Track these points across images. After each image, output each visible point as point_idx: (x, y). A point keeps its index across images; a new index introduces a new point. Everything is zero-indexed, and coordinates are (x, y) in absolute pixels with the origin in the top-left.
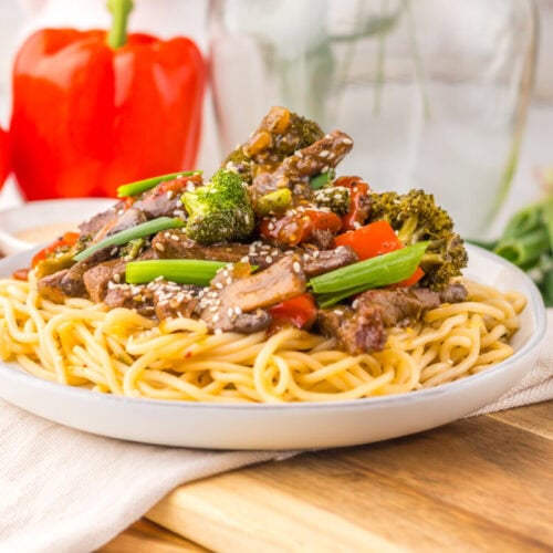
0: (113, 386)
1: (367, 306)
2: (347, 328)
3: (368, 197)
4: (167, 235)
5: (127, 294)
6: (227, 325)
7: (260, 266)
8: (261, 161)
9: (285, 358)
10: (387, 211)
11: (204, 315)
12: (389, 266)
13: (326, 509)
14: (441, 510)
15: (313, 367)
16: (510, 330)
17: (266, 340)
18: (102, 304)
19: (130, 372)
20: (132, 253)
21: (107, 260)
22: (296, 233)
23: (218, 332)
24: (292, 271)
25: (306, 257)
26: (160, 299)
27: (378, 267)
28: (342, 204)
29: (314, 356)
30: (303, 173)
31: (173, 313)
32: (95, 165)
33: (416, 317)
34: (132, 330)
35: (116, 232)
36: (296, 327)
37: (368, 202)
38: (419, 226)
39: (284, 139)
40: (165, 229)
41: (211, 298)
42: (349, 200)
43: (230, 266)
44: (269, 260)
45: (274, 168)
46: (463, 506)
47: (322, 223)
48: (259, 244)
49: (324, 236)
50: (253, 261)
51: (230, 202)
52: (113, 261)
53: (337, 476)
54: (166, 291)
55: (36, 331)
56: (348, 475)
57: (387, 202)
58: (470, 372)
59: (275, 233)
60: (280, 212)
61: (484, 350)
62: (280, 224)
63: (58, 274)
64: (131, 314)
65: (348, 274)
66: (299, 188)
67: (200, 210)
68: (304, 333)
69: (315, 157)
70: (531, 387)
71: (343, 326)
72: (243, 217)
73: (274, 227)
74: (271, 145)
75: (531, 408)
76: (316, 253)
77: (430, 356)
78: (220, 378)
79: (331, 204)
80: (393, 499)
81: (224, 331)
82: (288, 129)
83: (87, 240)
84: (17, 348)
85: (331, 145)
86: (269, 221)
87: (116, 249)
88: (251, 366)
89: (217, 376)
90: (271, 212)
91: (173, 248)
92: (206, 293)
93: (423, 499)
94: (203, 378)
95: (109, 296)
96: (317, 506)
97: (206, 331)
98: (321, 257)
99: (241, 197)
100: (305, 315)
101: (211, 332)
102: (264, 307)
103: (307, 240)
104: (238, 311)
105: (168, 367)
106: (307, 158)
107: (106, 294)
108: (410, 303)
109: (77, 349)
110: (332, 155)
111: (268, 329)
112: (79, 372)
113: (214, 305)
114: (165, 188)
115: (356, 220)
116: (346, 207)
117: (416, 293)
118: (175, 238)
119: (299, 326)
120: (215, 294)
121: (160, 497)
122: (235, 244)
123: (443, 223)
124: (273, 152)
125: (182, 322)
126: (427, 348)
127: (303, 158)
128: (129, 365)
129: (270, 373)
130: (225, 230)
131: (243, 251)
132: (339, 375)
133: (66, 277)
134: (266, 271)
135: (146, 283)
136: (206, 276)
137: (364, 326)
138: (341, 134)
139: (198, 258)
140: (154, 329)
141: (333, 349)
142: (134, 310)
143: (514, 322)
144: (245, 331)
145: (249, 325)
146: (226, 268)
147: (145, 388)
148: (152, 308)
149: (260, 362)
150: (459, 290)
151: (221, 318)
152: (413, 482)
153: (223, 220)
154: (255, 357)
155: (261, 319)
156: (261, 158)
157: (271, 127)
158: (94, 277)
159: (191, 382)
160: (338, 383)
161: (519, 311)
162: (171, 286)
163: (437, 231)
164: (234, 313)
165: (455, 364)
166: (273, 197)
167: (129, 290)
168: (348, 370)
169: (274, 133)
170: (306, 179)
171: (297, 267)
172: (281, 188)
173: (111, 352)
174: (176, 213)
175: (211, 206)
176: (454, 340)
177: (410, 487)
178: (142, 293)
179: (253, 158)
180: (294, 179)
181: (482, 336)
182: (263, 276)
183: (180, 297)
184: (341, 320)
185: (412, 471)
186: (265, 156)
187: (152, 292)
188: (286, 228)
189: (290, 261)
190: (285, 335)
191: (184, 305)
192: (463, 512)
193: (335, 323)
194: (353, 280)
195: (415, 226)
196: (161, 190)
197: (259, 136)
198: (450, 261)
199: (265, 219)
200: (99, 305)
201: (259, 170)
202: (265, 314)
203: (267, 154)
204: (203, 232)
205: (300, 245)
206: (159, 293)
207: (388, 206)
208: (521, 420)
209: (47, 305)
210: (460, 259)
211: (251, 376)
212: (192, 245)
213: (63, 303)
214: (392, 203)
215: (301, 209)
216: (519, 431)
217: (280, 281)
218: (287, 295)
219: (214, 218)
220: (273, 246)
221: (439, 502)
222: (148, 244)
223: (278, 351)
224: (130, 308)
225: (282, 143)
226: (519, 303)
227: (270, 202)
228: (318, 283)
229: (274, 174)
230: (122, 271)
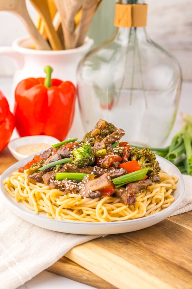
0: (52, 214)
1: (130, 190)
2: (124, 196)
3: (130, 150)
4: (68, 164)
5: (56, 184)
6: (87, 195)
7: (98, 176)
8: (96, 138)
9: (105, 206)
10: (136, 154)
11: (80, 192)
12: (137, 175)
13: (118, 255)
14: (152, 255)
15: (114, 209)
16: (173, 190)
17: (100, 200)
18: (49, 186)
19: (58, 210)
20: (57, 169)
21: (49, 171)
22: (108, 164)
23: (85, 198)
24: (107, 179)
25: (111, 171)
26: (67, 186)
27: (133, 176)
28: (122, 153)
29: (114, 205)
30: (109, 143)
31: (71, 191)
33: (145, 189)
34: (58, 196)
35: (53, 162)
36: (108, 196)
37: (130, 151)
38: (145, 159)
39: (104, 131)
40: (67, 162)
41: (82, 186)
42: (124, 151)
43: (88, 175)
44: (100, 173)
45: (100, 141)
46: (159, 254)
47: (116, 160)
48: (96, 167)
49: (116, 164)
50: (95, 173)
51: (87, 154)
52: (52, 172)
53: (121, 243)
54: (68, 184)
55: (28, 193)
56: (125, 242)
57: (136, 152)
58: (162, 208)
59: (101, 163)
60: (103, 156)
61: (166, 198)
62: (103, 160)
63: (35, 174)
64: (58, 191)
65: (124, 178)
66: (108, 148)
67: (78, 157)
68: (111, 197)
69: (113, 137)
70: (180, 209)
71: (123, 195)
72: (91, 159)
73: (101, 161)
74: (99, 133)
75: (180, 216)
76: (114, 170)
77: (149, 202)
78: (85, 212)
79: (118, 153)
80: (138, 252)
81: (87, 198)
82: (105, 127)
83: (43, 163)
84: (22, 198)
85: (118, 134)
86: (99, 159)
87: (52, 168)
88: (95, 208)
89: (84, 211)
90: (100, 157)
91: (70, 169)
92: (80, 184)
93: (147, 251)
94: (80, 212)
96: (115, 254)
97: (81, 197)
98: (116, 171)
99: (91, 152)
100: (111, 191)
101: (82, 198)
102: (98, 190)
103: (112, 165)
104: (91, 191)
105: (69, 208)
106: (111, 138)
107: (50, 183)
108: (143, 185)
109: (41, 200)
110: (119, 137)
111: (100, 197)
112: (42, 208)
113: (83, 189)
114: (67, 147)
115: (126, 158)
116: (123, 154)
117: (144, 181)
118: (71, 165)
119: (109, 195)
120: (83, 185)
121: (68, 251)
122: (89, 167)
123: (153, 157)
124: (101, 135)
125: (73, 195)
126: (148, 199)
127: (110, 138)
128: (58, 207)
129: (101, 211)
130: (86, 163)
131: (92, 169)
132: (122, 211)
133: (37, 176)
134: (99, 178)
135: (62, 180)
136: (81, 178)
137: (129, 197)
138: (121, 130)
139: (78, 172)
140: (65, 196)
141: (119, 202)
142: (59, 190)
143: (174, 187)
144: (93, 198)
145: (94, 196)
146: (86, 176)
147: (63, 215)
148: (64, 189)
149: (98, 208)
150: (158, 177)
151: (85, 193)
152: (144, 245)
153: (85, 160)
154: (96, 206)
155: (98, 194)
156: (96, 137)
157: (99, 127)
158: (46, 177)
159: (76, 213)
160: (122, 214)
161: (176, 183)
162: (70, 182)
163: (151, 160)
164: (90, 192)
165: (156, 205)
166: (100, 152)
167: (57, 183)
168: (124, 209)
169: (101, 129)
170: (111, 145)
171: (109, 177)
172: (103, 148)
173: (51, 202)
174: (71, 155)
175: (82, 156)
176: (156, 197)
177: (143, 247)
178: (61, 184)
179: (94, 137)
180: (107, 145)
181: (165, 193)
182: (98, 179)
183: (73, 186)
184: (122, 193)
185: (144, 241)
186: (98, 137)
187: (64, 183)
188: (105, 162)
189: (106, 175)
190: (105, 199)
191: (74, 189)
192: (159, 256)
193: (120, 194)
194: (126, 180)
195: (144, 158)
196: (65, 148)
197: (96, 130)
198: (155, 170)
199: (98, 158)
200: (47, 187)
201: (96, 141)
202: (99, 192)
203: (99, 135)
204: (79, 164)
205: (109, 168)
206: (66, 184)
207: (136, 153)
208: (176, 220)
209: (30, 184)
210: (158, 170)
211: (95, 212)
212: (76, 168)
213: (36, 184)
214: (137, 152)
215: (109, 155)
216: (176, 225)
217: (103, 182)
218: (106, 187)
219: (83, 160)
220: (101, 167)
221: (152, 253)
222: (62, 166)
223: (104, 204)
224: (57, 189)
225: (103, 132)
226: (176, 180)
227: (100, 153)
228: (115, 180)
229: (101, 143)
230: (54, 176)
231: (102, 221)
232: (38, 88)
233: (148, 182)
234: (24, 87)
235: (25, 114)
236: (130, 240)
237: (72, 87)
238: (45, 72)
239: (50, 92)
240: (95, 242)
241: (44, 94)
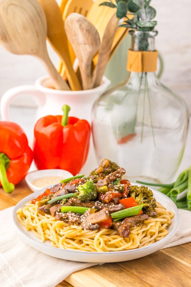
0: (56, 243)
1: (125, 224)
2: (120, 229)
3: (129, 187)
4: (73, 199)
5: (61, 216)
6: (87, 227)
7: (98, 210)
8: (100, 176)
9: (102, 238)
10: (135, 191)
11: (81, 224)
12: (133, 211)
13: (111, 282)
14: (142, 283)
15: (110, 240)
16: (169, 224)
17: (98, 232)
18: (54, 218)
19: (61, 239)
20: (63, 203)
21: (56, 204)
22: (108, 200)
23: (85, 229)
24: (106, 213)
25: (111, 206)
26: (70, 219)
27: (130, 211)
28: (122, 190)
29: (111, 237)
30: (111, 181)
31: (73, 223)
32: (58, 159)
33: (141, 223)
34: (62, 227)
35: (60, 196)
36: (106, 228)
37: (129, 189)
38: (143, 195)
39: (107, 169)
40: (72, 197)
41: (83, 219)
42: (124, 189)
43: (89, 209)
44: (100, 207)
45: (103, 179)
46: (148, 282)
47: (116, 196)
48: (98, 202)
49: (116, 200)
50: (96, 208)
51: (90, 190)
52: (58, 205)
53: (116, 270)
54: (72, 216)
55: (36, 223)
56: (118, 270)
57: (134, 189)
58: (155, 241)
59: (102, 199)
60: (104, 192)
61: (160, 232)
62: (104, 196)
63: (43, 206)
64: (62, 222)
65: (121, 213)
66: (110, 185)
67: (82, 193)
68: (108, 230)
69: (115, 176)
70: (173, 242)
71: (119, 228)
72: (94, 194)
73: (102, 197)
74: (103, 171)
75: (173, 248)
76: (113, 205)
77: (144, 235)
78: (85, 242)
79: (118, 190)
80: (130, 279)
81: (87, 229)
82: (108, 166)
83: (51, 196)
84: (31, 227)
85: (119, 172)
86: (101, 195)
87: (59, 201)
88: (93, 239)
89: (84, 241)
90: (102, 193)
91: (74, 203)
92: (82, 217)
93: (137, 279)
94: (81, 242)
95: (56, 216)
96: (109, 281)
97: (82, 229)
98: (115, 207)
99: (93, 189)
100: (109, 224)
101: (83, 229)
102: (97, 223)
103: (111, 201)
104: (91, 224)
105: (71, 238)
106: (113, 176)
107: (56, 215)
108: (138, 220)
109: (47, 230)
110: (120, 175)
111: (99, 229)
112: (48, 237)
113: (84, 221)
114: (73, 183)
115: (126, 194)
116: (123, 191)
117: (141, 216)
118: (75, 200)
119: (107, 228)
120: (85, 218)
121: (68, 276)
122: (91, 202)
123: (150, 194)
124: (104, 173)
125: (75, 226)
126: (143, 232)
127: (112, 176)
128: (61, 237)
129: (98, 242)
130: (88, 198)
131: (93, 204)
132: (117, 243)
133: (45, 208)
134: (99, 212)
135: (67, 213)
136: (83, 212)
137: (124, 230)
138: (122, 169)
139: (81, 206)
140: (68, 227)
141: (116, 235)
142: (63, 221)
143: (169, 222)
144: (92, 230)
145: (93, 228)
146: (88, 210)
147: (65, 244)
148: (68, 220)
149: (96, 239)
150: (155, 213)
151: (86, 226)
152: (136, 273)
153: (88, 196)
154: (95, 237)
155: (96, 227)
156: (100, 175)
157: (103, 166)
158: (53, 209)
159: (77, 243)
160: (117, 245)
161: (171, 218)
162: (73, 214)
163: (149, 197)
164: (89, 224)
165: (151, 237)
166: (102, 188)
167: (62, 215)
168: (120, 241)
169: (104, 167)
170: (112, 182)
171: (107, 212)
172: (105, 185)
173: (56, 232)
174: (76, 190)
175: (85, 192)
176: (151, 230)
177: (134, 275)
178: (65, 216)
179: (98, 174)
180: (109, 182)
181: (160, 227)
182: (98, 213)
183: (75, 219)
184: (119, 226)
185: (136, 269)
186: (101, 174)
187: (68, 216)
188: (106, 198)
189: (105, 210)
190: (103, 231)
191: (76, 221)
192: (148, 284)
193: (117, 227)
194: (123, 215)
195: (142, 195)
196: (72, 183)
197: (100, 168)
198: (151, 206)
199: (100, 194)
200: (53, 218)
201: (99, 178)
202: (98, 225)
203: (102, 173)
204: (82, 199)
205: (109, 203)
206: (70, 216)
207: (135, 190)
208: (169, 252)
209: (40, 215)
210: (154, 206)
211: (93, 242)
212: (79, 202)
213: (44, 215)
214: (136, 189)
215: (110, 192)
216: (168, 256)
217: (102, 216)
218: (104, 220)
219: (85, 195)
220: (102, 202)
221: (142, 280)
222: (68, 200)
223: (101, 235)
224: (62, 220)
225: (106, 170)
226: (172, 215)
227: (101, 190)
228: (113, 215)
229: (103, 180)
230: (60, 208)
231: (99, 251)
232: (55, 125)
233: (145, 216)
234: (42, 124)
235: (42, 149)
236: (124, 268)
237: (86, 125)
238: (63, 110)
239: (65, 130)
240: (93, 269)
241: (59, 131)
